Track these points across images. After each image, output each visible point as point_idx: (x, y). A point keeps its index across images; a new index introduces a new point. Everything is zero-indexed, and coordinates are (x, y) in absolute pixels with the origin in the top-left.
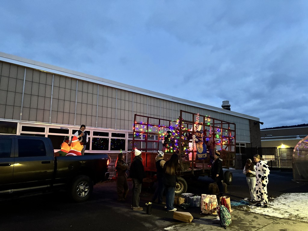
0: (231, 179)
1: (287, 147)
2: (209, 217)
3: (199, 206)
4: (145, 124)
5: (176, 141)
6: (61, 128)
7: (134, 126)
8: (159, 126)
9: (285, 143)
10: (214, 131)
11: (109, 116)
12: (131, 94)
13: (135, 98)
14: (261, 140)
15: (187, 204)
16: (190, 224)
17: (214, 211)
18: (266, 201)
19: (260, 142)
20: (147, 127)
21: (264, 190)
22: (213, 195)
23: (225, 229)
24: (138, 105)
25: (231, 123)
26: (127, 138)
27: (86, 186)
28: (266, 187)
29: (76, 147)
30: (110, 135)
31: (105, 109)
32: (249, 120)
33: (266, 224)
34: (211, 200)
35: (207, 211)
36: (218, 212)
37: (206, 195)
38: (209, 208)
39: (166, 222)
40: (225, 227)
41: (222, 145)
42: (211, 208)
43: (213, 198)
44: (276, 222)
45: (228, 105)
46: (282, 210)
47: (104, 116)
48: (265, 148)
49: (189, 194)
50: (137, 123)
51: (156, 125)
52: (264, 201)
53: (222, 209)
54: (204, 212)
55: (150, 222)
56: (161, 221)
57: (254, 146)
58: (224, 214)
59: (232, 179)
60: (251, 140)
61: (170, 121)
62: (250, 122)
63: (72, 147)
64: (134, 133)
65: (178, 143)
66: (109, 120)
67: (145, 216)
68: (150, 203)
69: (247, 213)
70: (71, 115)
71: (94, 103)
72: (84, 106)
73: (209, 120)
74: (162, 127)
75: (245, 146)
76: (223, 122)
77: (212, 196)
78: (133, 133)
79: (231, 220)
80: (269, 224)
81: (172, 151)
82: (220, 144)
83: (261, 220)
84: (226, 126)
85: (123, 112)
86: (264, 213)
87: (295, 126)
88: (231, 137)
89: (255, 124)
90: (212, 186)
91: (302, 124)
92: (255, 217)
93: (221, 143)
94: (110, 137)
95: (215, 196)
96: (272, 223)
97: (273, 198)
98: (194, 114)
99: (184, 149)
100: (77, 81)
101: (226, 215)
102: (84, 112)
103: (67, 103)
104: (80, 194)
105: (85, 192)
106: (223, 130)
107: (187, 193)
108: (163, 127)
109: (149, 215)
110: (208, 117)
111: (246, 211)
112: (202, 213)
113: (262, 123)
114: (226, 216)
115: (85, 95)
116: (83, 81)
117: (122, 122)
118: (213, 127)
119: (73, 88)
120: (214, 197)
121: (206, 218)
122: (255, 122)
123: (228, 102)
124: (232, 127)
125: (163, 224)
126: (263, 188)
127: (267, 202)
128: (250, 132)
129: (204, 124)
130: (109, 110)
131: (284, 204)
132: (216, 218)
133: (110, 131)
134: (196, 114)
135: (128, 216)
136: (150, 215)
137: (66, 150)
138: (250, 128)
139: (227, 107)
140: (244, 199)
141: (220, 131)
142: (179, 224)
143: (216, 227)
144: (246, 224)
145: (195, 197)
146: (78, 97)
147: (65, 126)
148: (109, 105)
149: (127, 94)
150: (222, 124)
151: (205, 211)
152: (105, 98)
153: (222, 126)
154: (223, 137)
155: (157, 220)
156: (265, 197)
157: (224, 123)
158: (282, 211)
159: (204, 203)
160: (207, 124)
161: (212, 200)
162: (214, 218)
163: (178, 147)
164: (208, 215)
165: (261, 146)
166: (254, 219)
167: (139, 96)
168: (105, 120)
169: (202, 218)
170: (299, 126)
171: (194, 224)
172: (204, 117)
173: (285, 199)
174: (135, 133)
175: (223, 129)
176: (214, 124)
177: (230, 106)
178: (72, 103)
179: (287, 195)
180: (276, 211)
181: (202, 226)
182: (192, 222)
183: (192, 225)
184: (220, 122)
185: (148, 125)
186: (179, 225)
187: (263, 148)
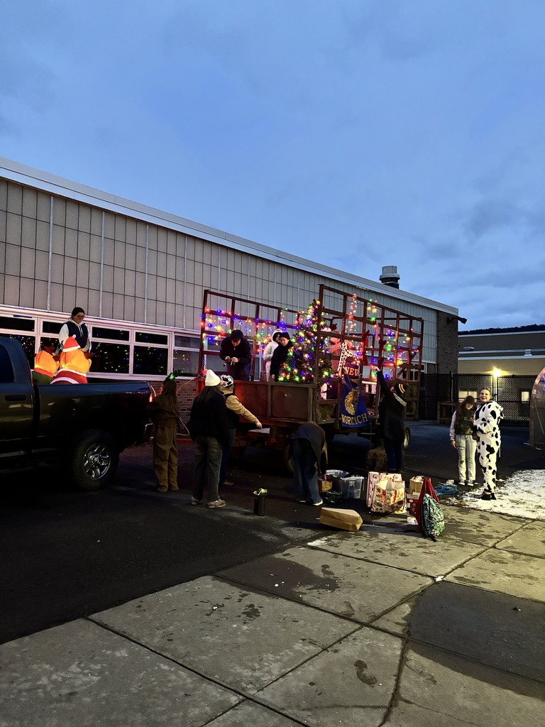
0: (406, 440)
1: (506, 373)
2: (390, 520)
3: (359, 497)
4: (226, 315)
5: (306, 356)
6: (14, 316)
7: (204, 320)
8: (257, 320)
9: (501, 365)
10: (381, 335)
11: (130, 291)
12: (180, 239)
13: (189, 249)
14: (459, 359)
15: (335, 493)
16: (358, 533)
17: (399, 506)
18: (489, 486)
19: (456, 362)
20: (232, 322)
21: (490, 461)
22: (394, 475)
23: (435, 541)
24: (198, 266)
25: (415, 319)
26: (171, 346)
27: (104, 454)
28: (495, 455)
29: (74, 362)
30: (132, 337)
31: (119, 273)
32: (437, 311)
33: (510, 532)
34: (391, 485)
35: (383, 508)
36: (408, 509)
37: (377, 473)
38: (388, 501)
39: (303, 530)
40: (433, 538)
41: (395, 366)
42: (394, 500)
43: (396, 480)
44: (527, 526)
45: (395, 275)
46: (530, 503)
47: (118, 289)
48: (464, 375)
49: (337, 471)
50: (212, 313)
51: (250, 318)
52: (485, 485)
53: (427, 502)
54: (377, 509)
55: (271, 532)
56: (292, 528)
57: (443, 371)
58: (432, 511)
59: (409, 442)
60: (438, 357)
61: (280, 310)
62: (438, 317)
63: (66, 362)
64: (201, 335)
65: (312, 361)
66: (129, 301)
67: (252, 518)
68: (263, 491)
69: (462, 509)
70: (39, 285)
71: (94, 257)
72: (70, 263)
73: (375, 310)
74: (262, 322)
75: (425, 371)
76: (401, 316)
77: (391, 475)
78: (199, 337)
79: (443, 523)
80: (516, 531)
81: (297, 379)
82: (392, 365)
83: (497, 524)
84: (404, 324)
85: (161, 281)
86: (496, 510)
87: (516, 329)
88: (413, 350)
89: (448, 321)
90: (375, 454)
91: (531, 325)
92: (482, 517)
93: (395, 362)
94: (132, 342)
95: (399, 476)
96: (521, 528)
97: (501, 480)
98: (346, 296)
99: (323, 374)
100: (52, 198)
101: (435, 514)
102: (70, 280)
103: (28, 255)
104: (90, 473)
105: (102, 468)
106: (400, 333)
107: (333, 471)
108: (264, 324)
109: (262, 517)
110: (373, 304)
111: (459, 506)
112: (371, 512)
113: (464, 321)
114: (435, 516)
115: (71, 237)
116: (67, 200)
117: (161, 306)
118: (382, 326)
119: (42, 217)
120: (397, 478)
121: (382, 520)
122: (448, 318)
123: (394, 269)
124: (416, 328)
125: (300, 536)
126: (488, 456)
127: (490, 489)
128: (438, 340)
129: (364, 320)
130: (130, 275)
131: (529, 492)
132: (406, 522)
133: (134, 328)
134: (352, 296)
135: (217, 519)
136: (264, 517)
137: (48, 370)
138: (438, 331)
139: (392, 281)
140: (445, 482)
141: (394, 335)
142: (335, 534)
143: (414, 538)
144: (471, 531)
145: (353, 478)
146: (55, 242)
147: (24, 312)
148: (130, 265)
149: (172, 237)
150: (398, 319)
151: (379, 508)
152: (120, 246)
153: (398, 323)
154: (398, 349)
155: (283, 526)
156: (489, 477)
157: (403, 317)
158: (530, 506)
159: (379, 490)
160: (370, 318)
161: (393, 484)
162: (401, 521)
163: (311, 369)
164: (386, 514)
165: (457, 371)
166: (482, 521)
167: (199, 246)
168: (119, 299)
169: (374, 521)
170: (523, 329)
171: (365, 533)
172: (366, 302)
173: (525, 481)
174: (204, 335)
175: (400, 330)
176: (383, 318)
177: (399, 279)
178: (40, 256)
179: (526, 474)
180: (518, 506)
181: (385, 537)
182: (361, 529)
183: (361, 535)
184: (395, 316)
185: (233, 317)
186: (334, 536)
187: (460, 375)
